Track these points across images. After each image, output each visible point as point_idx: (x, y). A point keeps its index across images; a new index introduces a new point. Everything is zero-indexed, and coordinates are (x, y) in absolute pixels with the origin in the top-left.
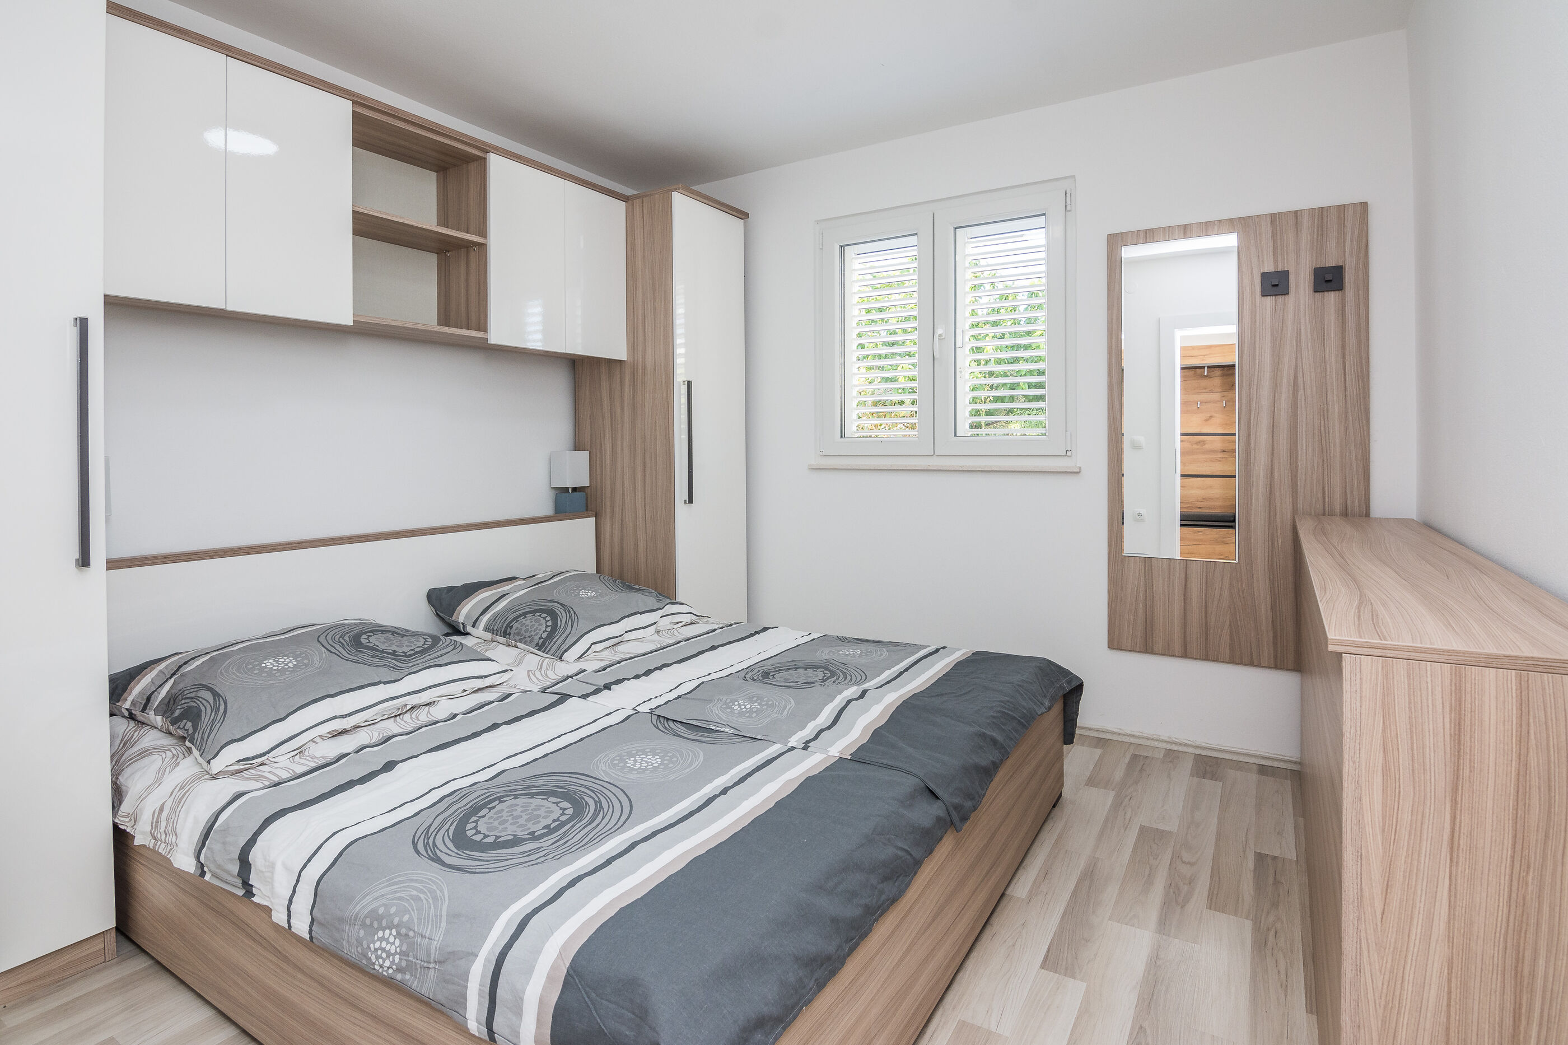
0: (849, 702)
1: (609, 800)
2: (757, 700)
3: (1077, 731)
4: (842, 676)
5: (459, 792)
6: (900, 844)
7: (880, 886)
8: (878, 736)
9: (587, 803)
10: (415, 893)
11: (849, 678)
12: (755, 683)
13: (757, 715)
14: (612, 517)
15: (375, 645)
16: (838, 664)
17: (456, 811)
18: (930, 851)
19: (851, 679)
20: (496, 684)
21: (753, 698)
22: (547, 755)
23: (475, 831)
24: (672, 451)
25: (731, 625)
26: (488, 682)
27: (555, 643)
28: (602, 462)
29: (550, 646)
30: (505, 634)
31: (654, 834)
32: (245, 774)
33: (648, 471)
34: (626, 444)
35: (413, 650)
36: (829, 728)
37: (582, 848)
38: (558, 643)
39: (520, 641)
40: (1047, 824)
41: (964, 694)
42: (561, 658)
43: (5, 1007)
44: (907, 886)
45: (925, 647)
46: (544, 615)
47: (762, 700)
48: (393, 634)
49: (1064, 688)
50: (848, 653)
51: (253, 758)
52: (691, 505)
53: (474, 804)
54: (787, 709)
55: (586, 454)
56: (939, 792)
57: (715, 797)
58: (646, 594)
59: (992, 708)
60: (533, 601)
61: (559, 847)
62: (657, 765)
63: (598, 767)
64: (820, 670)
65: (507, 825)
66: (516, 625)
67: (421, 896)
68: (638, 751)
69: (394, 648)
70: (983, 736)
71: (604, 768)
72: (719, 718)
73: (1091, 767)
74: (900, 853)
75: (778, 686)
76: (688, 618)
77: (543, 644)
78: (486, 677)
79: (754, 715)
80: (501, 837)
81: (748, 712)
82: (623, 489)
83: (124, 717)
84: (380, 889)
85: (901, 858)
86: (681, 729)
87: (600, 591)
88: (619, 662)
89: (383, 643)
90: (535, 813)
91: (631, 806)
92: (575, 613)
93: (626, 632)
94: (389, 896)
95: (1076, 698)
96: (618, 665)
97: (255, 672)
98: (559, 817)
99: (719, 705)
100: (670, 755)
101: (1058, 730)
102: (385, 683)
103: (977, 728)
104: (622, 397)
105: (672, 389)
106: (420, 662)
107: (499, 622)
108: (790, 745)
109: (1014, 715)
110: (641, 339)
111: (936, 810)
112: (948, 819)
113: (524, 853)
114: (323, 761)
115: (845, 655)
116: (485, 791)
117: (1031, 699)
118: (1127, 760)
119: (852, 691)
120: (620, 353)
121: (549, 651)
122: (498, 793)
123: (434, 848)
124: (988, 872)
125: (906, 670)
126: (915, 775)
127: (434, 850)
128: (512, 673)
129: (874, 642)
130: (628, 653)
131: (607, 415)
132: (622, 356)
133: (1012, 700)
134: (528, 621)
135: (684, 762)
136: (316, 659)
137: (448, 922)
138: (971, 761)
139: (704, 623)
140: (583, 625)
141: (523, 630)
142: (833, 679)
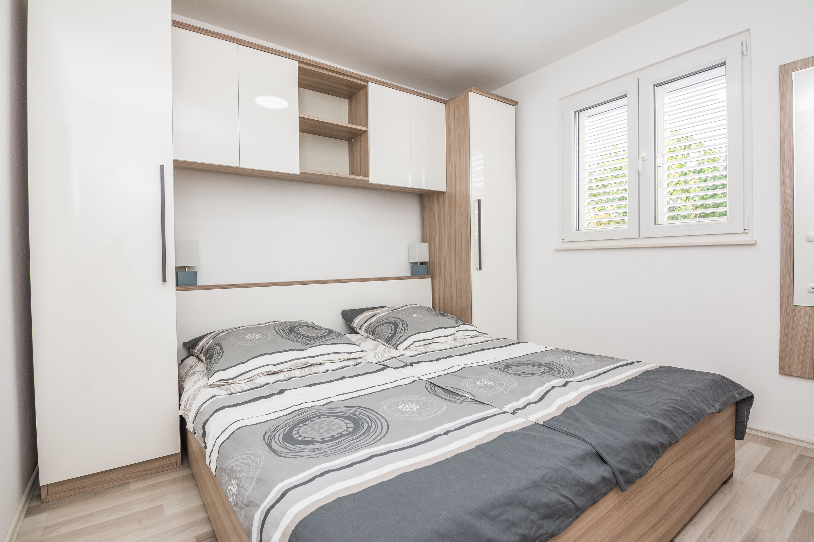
0: (553, 388)
1: (376, 427)
2: (494, 380)
3: (747, 431)
4: (557, 371)
5: (303, 409)
6: (564, 493)
7: (539, 522)
8: (568, 412)
9: (363, 426)
10: (250, 461)
11: (561, 373)
12: (496, 371)
13: (490, 389)
14: (440, 278)
15: (300, 332)
16: (557, 365)
17: (296, 419)
18: (594, 502)
19: (563, 374)
20: (357, 357)
21: (491, 379)
22: (359, 396)
23: (297, 432)
24: (469, 240)
25: (499, 339)
26: (352, 356)
27: (394, 340)
28: (435, 248)
29: (392, 341)
30: (373, 334)
31: (389, 452)
32: (223, 387)
33: (457, 251)
34: (446, 237)
35: (318, 336)
36: (535, 403)
37: (343, 453)
38: (396, 340)
39: (379, 338)
40: (717, 495)
41: (645, 392)
42: (396, 348)
43: (134, 480)
44: (568, 526)
45: (624, 360)
46: (391, 325)
47: (496, 381)
48: (312, 328)
49: (735, 397)
50: (567, 359)
51: (228, 380)
52: (480, 270)
53: (305, 417)
54: (510, 387)
55: (427, 244)
56: (608, 459)
57: (440, 435)
58: (450, 318)
59: (665, 404)
60: (388, 318)
61: (331, 450)
62: (415, 410)
63: (382, 406)
64: (543, 367)
65: (314, 432)
66: (378, 329)
67: (252, 464)
68: (409, 401)
69: (309, 334)
70: (655, 423)
71: (384, 408)
72: (466, 388)
73: (761, 459)
74: (563, 500)
75: (510, 373)
76: (474, 333)
77: (389, 340)
78: (351, 353)
79: (488, 389)
80: (306, 438)
81: (485, 387)
82: (445, 262)
83: (196, 357)
84: (239, 456)
85: (563, 503)
86: (440, 392)
87: (425, 315)
88: (425, 353)
89: (304, 331)
90: (332, 427)
91: (387, 432)
92: (407, 325)
93: (435, 338)
94: (240, 461)
95: (747, 406)
96: (424, 354)
97: (241, 339)
98: (342, 432)
99: (469, 381)
100: (425, 405)
101: (730, 427)
102: (298, 350)
103: (649, 416)
104: (444, 212)
105: (469, 205)
106: (318, 342)
107: (371, 327)
108: (504, 410)
109: (686, 411)
110: (453, 179)
111: (603, 471)
112: (614, 480)
113: (311, 449)
114: (258, 386)
115: (564, 360)
116: (315, 411)
117: (703, 402)
118: (794, 458)
119: (560, 381)
120: (443, 188)
121: (391, 344)
122: (321, 413)
123: (273, 438)
124: (657, 523)
125: (605, 373)
126: (589, 443)
127: (272, 439)
128: (366, 352)
129: (588, 354)
130: (433, 349)
131: (437, 224)
132: (444, 189)
133: (684, 400)
134: (382, 328)
135: (432, 411)
136: (270, 336)
137: (256, 483)
138: (640, 439)
139: (484, 337)
140: (410, 331)
141: (381, 332)
142: (549, 373)
